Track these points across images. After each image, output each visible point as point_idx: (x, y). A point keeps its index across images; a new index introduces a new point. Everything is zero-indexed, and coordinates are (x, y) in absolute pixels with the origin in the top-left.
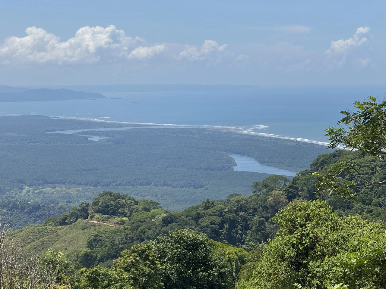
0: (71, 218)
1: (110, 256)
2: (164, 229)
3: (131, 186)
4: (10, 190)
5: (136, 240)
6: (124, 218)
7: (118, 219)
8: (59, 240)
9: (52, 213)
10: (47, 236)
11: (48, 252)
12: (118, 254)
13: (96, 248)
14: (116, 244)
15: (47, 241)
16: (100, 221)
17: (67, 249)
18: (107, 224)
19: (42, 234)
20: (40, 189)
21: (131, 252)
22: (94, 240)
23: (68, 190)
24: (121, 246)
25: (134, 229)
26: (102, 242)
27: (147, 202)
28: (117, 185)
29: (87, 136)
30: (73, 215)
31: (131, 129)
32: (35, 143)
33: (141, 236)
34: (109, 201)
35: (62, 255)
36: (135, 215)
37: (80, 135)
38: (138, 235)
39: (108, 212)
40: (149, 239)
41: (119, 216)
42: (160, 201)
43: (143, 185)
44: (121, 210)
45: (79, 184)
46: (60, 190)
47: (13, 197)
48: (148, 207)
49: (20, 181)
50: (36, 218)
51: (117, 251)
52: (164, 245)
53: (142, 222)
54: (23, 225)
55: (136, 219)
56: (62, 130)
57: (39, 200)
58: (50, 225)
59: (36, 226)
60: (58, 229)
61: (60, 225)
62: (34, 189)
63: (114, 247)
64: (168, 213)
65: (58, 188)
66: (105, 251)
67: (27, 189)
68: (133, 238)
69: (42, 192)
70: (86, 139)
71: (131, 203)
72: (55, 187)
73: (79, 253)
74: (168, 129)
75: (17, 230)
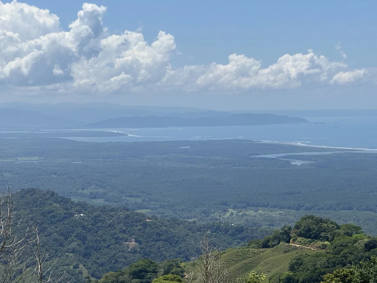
0: (273, 241)
1: (312, 280)
2: (367, 254)
3: (333, 210)
4: (215, 212)
5: (338, 264)
6: (326, 243)
7: (320, 243)
8: (262, 263)
9: (254, 236)
10: (251, 258)
11: (251, 274)
12: (319, 278)
13: (297, 271)
14: (318, 268)
15: (249, 263)
16: (302, 244)
17: (269, 272)
18: (309, 248)
19: (245, 256)
20: (243, 211)
21: (333, 276)
22: (296, 264)
23: (270, 213)
24: (323, 270)
25: (336, 254)
26: (303, 266)
27: (348, 227)
28: (319, 209)
29: (290, 160)
30: (275, 238)
31: (334, 154)
32: (238, 166)
33: (343, 261)
34: (311, 225)
35: (264, 278)
36: (337, 239)
37: (283, 159)
38: (340, 260)
39: (310, 235)
40: (351, 264)
41: (321, 240)
42: (362, 226)
43: (345, 209)
44: (323, 234)
45: (282, 208)
46: (263, 213)
47: (217, 219)
48: (349, 231)
49: (225, 204)
50: (239, 241)
51: (319, 275)
52: (366, 270)
53: (344, 247)
54: (227, 247)
55: (339, 243)
56: (266, 154)
57: (242, 222)
58: (253, 248)
59: (239, 249)
60: (261, 251)
61: (263, 248)
62: (238, 212)
63: (315, 271)
64: (370, 238)
65: (260, 211)
66: (307, 275)
67: (230, 212)
68: (335, 262)
69: (245, 214)
70: (289, 162)
71: (333, 227)
72: (258, 210)
73: (281, 276)
74: (371, 154)
75: (221, 252)
